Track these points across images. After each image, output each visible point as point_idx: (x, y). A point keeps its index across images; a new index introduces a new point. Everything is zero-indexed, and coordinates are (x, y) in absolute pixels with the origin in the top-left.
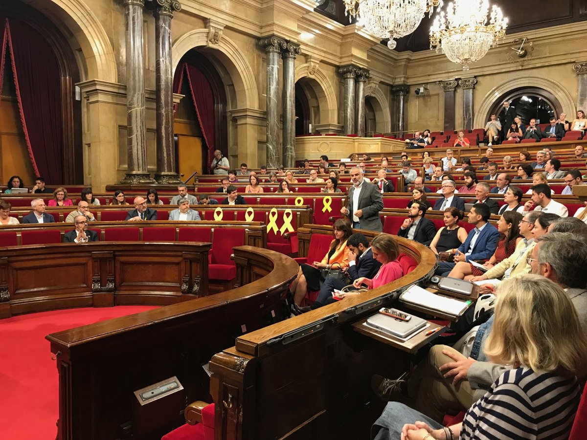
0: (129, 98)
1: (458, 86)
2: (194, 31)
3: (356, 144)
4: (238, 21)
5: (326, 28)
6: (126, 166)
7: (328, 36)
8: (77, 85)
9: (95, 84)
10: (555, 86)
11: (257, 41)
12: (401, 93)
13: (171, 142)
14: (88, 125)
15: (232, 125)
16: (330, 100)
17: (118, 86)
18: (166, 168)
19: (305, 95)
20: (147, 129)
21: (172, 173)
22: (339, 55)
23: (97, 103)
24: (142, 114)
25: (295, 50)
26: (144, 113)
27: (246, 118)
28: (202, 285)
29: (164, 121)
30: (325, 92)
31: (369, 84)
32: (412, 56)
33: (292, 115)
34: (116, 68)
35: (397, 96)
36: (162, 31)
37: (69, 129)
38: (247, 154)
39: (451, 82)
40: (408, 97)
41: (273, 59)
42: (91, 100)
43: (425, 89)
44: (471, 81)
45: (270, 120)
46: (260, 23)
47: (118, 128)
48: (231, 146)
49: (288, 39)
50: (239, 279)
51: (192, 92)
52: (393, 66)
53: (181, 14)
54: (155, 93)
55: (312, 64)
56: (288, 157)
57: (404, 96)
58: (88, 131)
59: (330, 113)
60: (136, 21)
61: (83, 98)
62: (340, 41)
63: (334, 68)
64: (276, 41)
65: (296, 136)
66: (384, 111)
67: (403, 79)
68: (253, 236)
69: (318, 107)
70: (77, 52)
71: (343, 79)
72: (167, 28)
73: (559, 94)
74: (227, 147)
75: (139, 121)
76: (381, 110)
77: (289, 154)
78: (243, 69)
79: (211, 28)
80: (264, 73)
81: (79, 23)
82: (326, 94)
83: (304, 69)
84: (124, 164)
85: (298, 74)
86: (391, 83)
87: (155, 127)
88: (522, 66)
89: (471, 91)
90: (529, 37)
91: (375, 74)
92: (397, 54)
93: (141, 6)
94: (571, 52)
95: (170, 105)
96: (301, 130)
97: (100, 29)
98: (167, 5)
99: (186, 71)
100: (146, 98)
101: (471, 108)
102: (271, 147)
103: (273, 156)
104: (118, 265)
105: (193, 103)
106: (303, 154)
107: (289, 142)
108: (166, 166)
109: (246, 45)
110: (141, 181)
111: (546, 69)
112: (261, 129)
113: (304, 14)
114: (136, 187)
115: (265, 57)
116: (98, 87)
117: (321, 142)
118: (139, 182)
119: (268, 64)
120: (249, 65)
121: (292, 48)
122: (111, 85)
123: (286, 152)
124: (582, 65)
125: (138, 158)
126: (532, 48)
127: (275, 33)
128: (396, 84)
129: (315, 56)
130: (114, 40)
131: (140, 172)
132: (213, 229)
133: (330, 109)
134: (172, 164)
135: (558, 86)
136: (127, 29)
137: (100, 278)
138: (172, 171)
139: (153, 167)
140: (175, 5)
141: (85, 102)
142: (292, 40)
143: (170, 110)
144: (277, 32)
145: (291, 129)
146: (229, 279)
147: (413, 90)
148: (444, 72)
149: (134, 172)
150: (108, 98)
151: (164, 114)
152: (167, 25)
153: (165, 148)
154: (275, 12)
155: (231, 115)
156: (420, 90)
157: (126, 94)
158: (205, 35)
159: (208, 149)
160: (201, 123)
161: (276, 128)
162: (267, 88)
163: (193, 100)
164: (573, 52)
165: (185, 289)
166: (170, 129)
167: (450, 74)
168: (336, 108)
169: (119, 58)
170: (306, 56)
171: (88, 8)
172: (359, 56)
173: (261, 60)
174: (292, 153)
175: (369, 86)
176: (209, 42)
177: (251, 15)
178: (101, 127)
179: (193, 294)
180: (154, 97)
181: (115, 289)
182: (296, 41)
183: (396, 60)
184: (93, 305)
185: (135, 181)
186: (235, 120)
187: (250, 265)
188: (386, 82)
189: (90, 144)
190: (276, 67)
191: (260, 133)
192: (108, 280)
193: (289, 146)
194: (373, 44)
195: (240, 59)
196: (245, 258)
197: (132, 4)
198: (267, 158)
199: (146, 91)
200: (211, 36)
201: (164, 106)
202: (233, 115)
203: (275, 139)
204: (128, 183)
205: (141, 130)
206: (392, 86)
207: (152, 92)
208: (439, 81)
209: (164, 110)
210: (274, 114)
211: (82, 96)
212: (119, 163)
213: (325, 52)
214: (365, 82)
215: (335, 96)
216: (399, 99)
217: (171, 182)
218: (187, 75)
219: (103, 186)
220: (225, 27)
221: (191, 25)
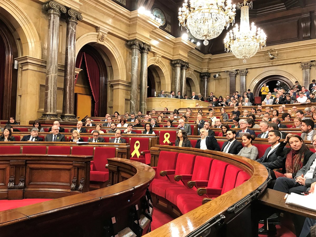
0: (48, 68)
1: (237, 74)
2: (89, 33)
3: (182, 103)
4: (116, 30)
5: (165, 38)
6: (43, 109)
7: (166, 43)
8: (15, 60)
9: (27, 59)
10: (291, 75)
11: (126, 43)
12: (206, 77)
13: (72, 95)
14: (21, 84)
15: (110, 89)
16: (167, 79)
17: (41, 61)
18: (68, 111)
19: (153, 75)
20: (58, 88)
21: (72, 115)
22: (173, 54)
23: (27, 71)
24: (55, 78)
25: (148, 49)
26: (56, 77)
27: (119, 85)
28: (85, 185)
29: (69, 83)
30: (164, 74)
31: (188, 71)
32: (212, 57)
33: (145, 85)
34: (41, 50)
35: (203, 79)
36: (70, 31)
37: (9, 85)
38: (118, 106)
39: (233, 71)
40: (210, 79)
41: (136, 53)
42: (24, 69)
43: (219, 75)
44: (244, 71)
45: (132, 87)
46: (129, 32)
47: (40, 86)
48: (109, 101)
49: (144, 42)
50: (111, 181)
51: (87, 69)
52: (202, 63)
53: (83, 24)
54: (64, 67)
55: (157, 58)
56: (143, 108)
57: (207, 78)
58: (21, 88)
59: (167, 85)
60: (55, 24)
61: (19, 68)
62: (173, 46)
63: (169, 61)
64: (137, 43)
65: (148, 97)
66: (196, 86)
67: (207, 69)
68: (121, 152)
69: (160, 82)
70: (18, 41)
71: (174, 67)
72: (74, 29)
73: (293, 79)
74: (107, 102)
75: (53, 81)
76: (194, 86)
77: (143, 107)
78: (118, 57)
79: (100, 33)
80: (130, 60)
81: (20, 23)
82: (165, 75)
83: (152, 60)
84: (42, 108)
85: (149, 63)
86: (201, 72)
87: (63, 87)
88: (272, 64)
89: (245, 76)
90: (276, 49)
91: (192, 66)
92: (204, 56)
93: (59, 16)
94: (299, 57)
95: (73, 74)
96: (150, 94)
97: (32, 27)
98: (74, 16)
99: (84, 57)
100: (58, 69)
101: (244, 86)
102: (133, 102)
103: (134, 108)
104: (28, 170)
105: (87, 75)
106: (151, 107)
107: (144, 100)
108: (68, 110)
109: (120, 44)
110: (51, 119)
111: (285, 66)
112: (127, 92)
113: (154, 29)
114: (48, 122)
115: (131, 52)
116: (28, 61)
117: (162, 101)
118: (50, 119)
119: (132, 56)
120: (121, 55)
121: (146, 47)
122: (37, 60)
123: (141, 106)
124: (305, 64)
125: (51, 105)
126: (277, 54)
127: (137, 38)
128: (203, 72)
129: (159, 53)
130: (41, 34)
131: (52, 113)
132: (95, 148)
133: (166, 83)
134: (72, 109)
135: (292, 75)
136: (49, 28)
137: (15, 179)
138: (72, 113)
139: (60, 111)
140: (79, 17)
141: (20, 70)
142: (146, 43)
143: (72, 77)
144: (138, 37)
145: (145, 93)
146: (104, 181)
147: (212, 76)
148: (229, 66)
149: (48, 113)
150: (35, 68)
151: (69, 79)
152: (74, 28)
153: (68, 99)
154: (137, 27)
155: (110, 83)
156: (216, 75)
157: (46, 66)
158: (96, 36)
159: (95, 102)
160: (91, 88)
161: (136, 92)
162: (132, 69)
163: (87, 74)
164: (300, 57)
165: (73, 188)
166: (72, 88)
167: (233, 67)
168: (170, 83)
169: (44, 45)
170: (154, 53)
171: (26, 14)
172: (183, 55)
173: (128, 53)
174: (145, 106)
175: (188, 72)
176: (98, 40)
177: (123, 27)
178: (29, 85)
179: (79, 191)
180: (63, 69)
181: (25, 186)
182: (148, 44)
183: (203, 59)
184: (7, 198)
185: (48, 119)
186: (112, 86)
187: (119, 171)
188: (198, 70)
189: (21, 95)
190: (137, 57)
191: (127, 94)
192: (20, 181)
193: (143, 102)
194: (191, 49)
195: (117, 52)
196: (115, 166)
197: (53, 14)
198: (131, 108)
199: (59, 65)
200: (100, 37)
201: (69, 74)
202: (111, 83)
203: (135, 97)
204: (44, 120)
205: (54, 88)
206: (200, 73)
207: (62, 66)
208: (227, 71)
209: (69, 76)
210: (135, 83)
211: (19, 66)
212: (38, 107)
213: (165, 52)
214: (186, 69)
215: (169, 76)
216: (205, 80)
217: (71, 120)
218: (84, 59)
219: (27, 121)
220: (108, 33)
221: (88, 30)
